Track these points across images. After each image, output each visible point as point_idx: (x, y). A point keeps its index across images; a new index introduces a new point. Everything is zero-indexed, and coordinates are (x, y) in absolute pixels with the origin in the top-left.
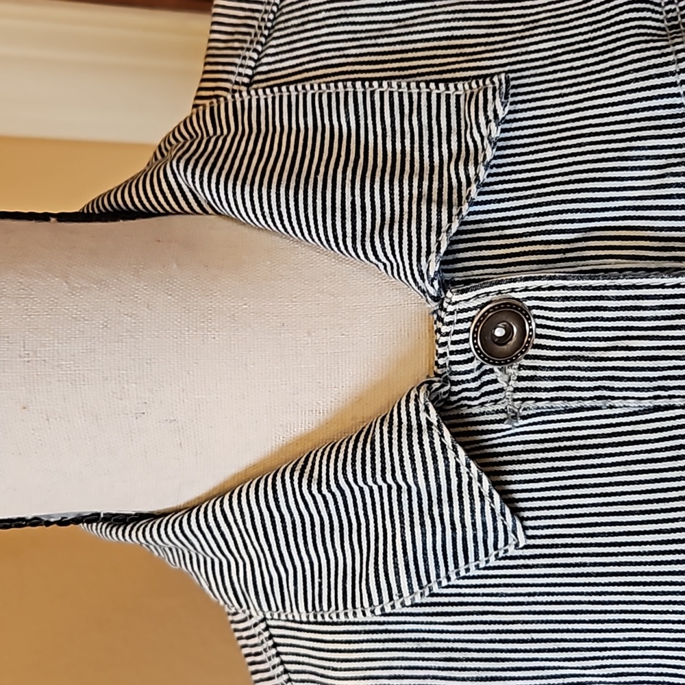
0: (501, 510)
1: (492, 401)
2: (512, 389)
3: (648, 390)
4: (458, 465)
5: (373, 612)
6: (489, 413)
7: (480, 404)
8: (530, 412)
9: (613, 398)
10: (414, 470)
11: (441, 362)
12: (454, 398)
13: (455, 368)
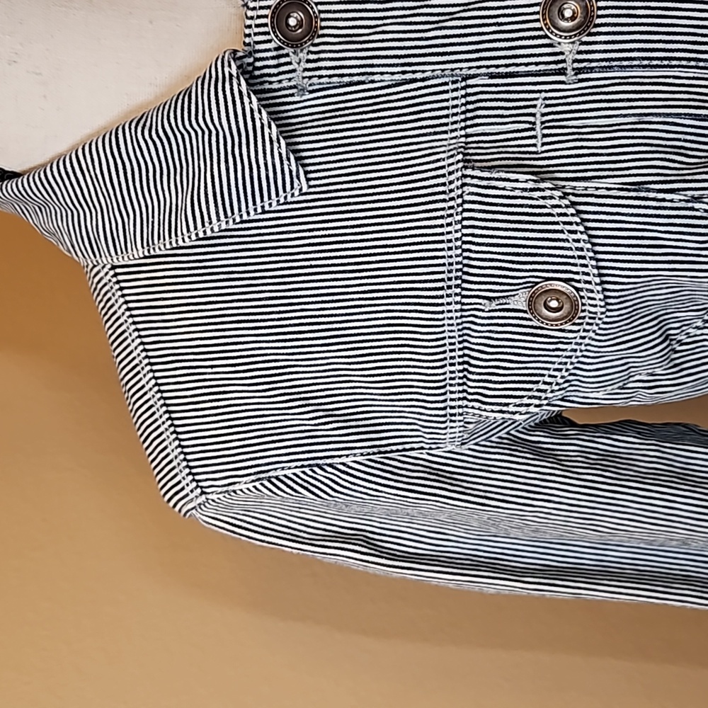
0: (287, 155)
1: (287, 79)
2: (302, 69)
3: (397, 65)
4: (252, 111)
5: (189, 237)
6: (284, 89)
7: (278, 81)
8: (315, 87)
9: (373, 74)
10: (219, 112)
11: (247, 40)
12: (257, 73)
13: (258, 47)
